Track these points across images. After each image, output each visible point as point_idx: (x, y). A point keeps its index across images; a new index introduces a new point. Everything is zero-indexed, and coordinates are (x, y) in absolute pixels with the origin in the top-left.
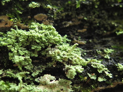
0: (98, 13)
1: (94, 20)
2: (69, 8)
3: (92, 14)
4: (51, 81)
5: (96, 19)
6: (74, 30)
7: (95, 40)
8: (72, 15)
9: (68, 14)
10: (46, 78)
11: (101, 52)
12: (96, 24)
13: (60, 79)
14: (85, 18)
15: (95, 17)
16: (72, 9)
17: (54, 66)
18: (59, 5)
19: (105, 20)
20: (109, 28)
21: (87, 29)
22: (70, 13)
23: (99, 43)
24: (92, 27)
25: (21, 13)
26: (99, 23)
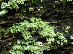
0: (65, 8)
1: (62, 11)
2: (50, 6)
3: (61, 8)
4: (41, 45)
5: (63, 11)
6: (52, 16)
7: (62, 20)
8: (51, 10)
9: (49, 10)
10: (39, 44)
11: (64, 28)
12: (63, 13)
13: (44, 44)
14: (58, 11)
15: (63, 10)
16: (51, 7)
17: (42, 38)
18: (44, 5)
19: (68, 11)
20: (70, 14)
21: (58, 15)
22: (50, 9)
23: (64, 22)
24: (61, 14)
25: (25, 12)
26: (65, 12)
